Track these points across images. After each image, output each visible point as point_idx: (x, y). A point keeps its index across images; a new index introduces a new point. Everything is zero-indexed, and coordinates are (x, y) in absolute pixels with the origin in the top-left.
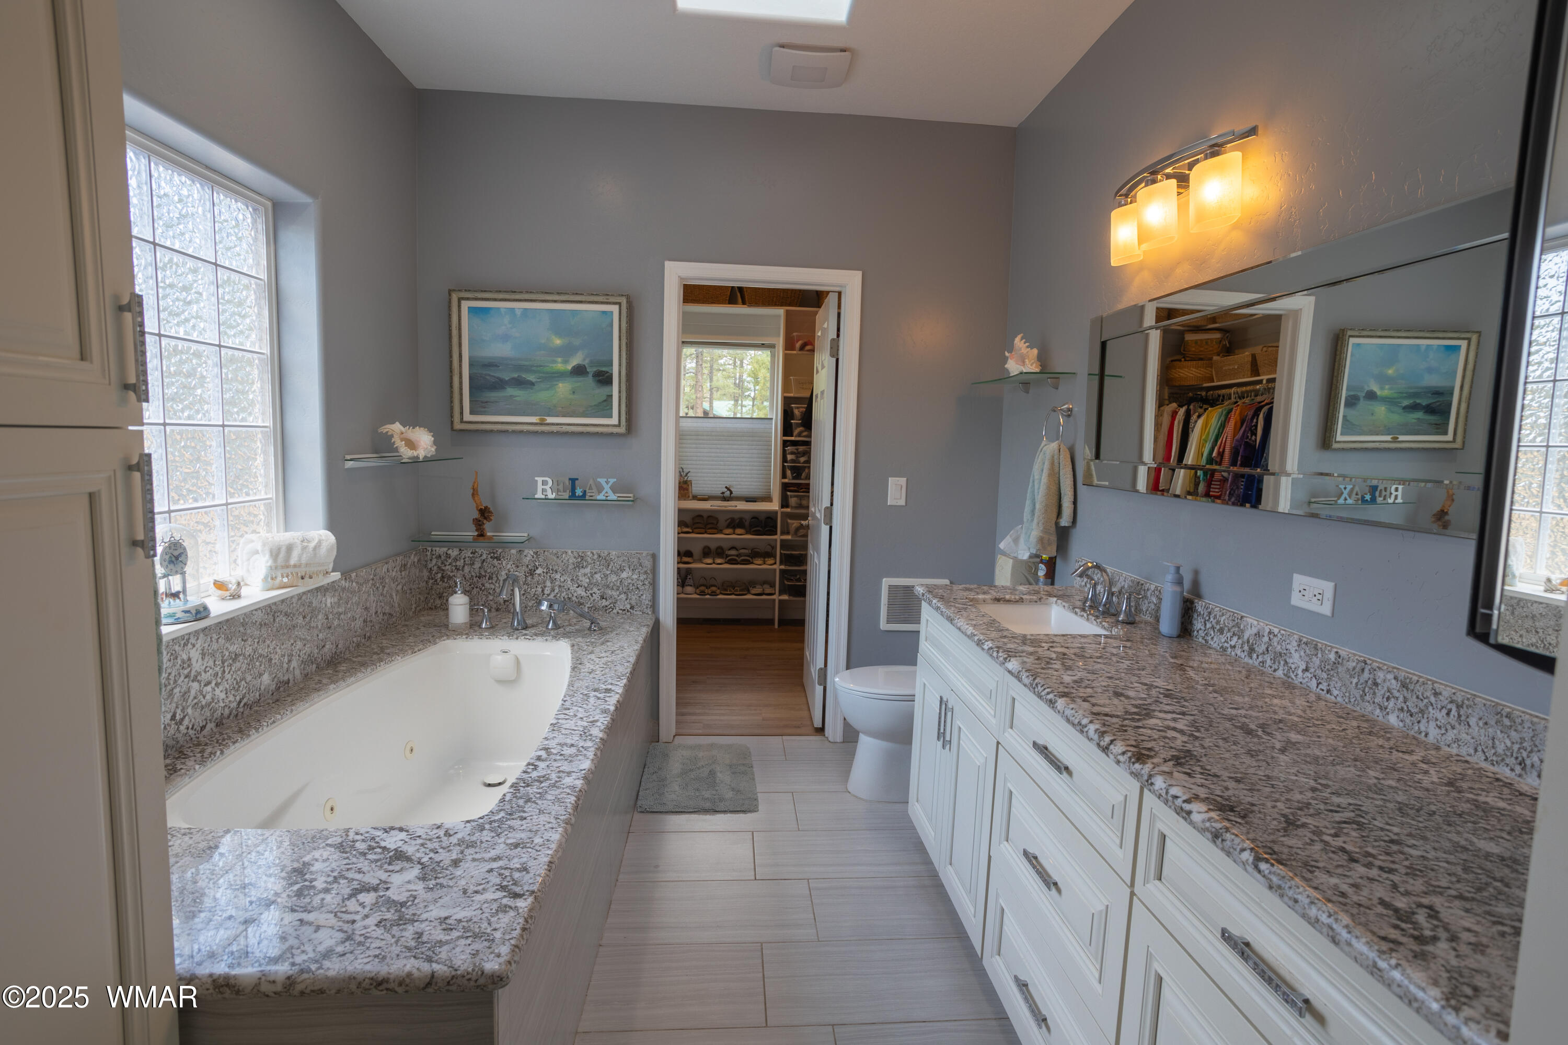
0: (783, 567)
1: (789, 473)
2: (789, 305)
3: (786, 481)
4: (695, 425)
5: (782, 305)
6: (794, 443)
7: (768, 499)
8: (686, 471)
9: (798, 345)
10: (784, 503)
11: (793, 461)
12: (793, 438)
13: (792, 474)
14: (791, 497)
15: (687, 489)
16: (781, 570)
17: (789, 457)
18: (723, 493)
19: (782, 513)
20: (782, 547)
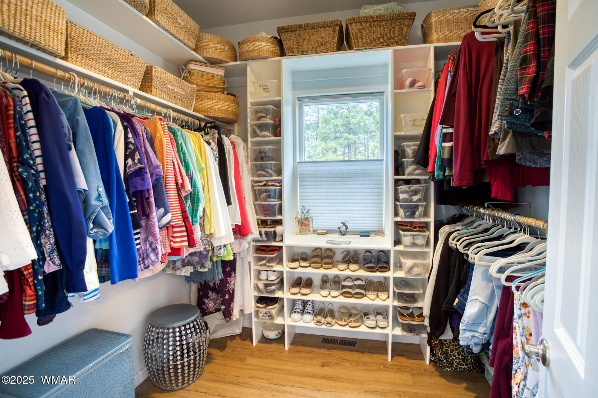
0: (396, 303)
1: (401, 211)
2: (397, 44)
3: (398, 219)
4: (314, 168)
5: (389, 45)
6: (407, 182)
7: (380, 232)
8: (307, 208)
9: (407, 83)
10: (397, 242)
11: (405, 200)
12: (405, 177)
13: (405, 213)
14: (404, 236)
15: (308, 225)
16: (395, 307)
17: (402, 196)
18: (339, 228)
19: (395, 251)
20: (395, 284)
